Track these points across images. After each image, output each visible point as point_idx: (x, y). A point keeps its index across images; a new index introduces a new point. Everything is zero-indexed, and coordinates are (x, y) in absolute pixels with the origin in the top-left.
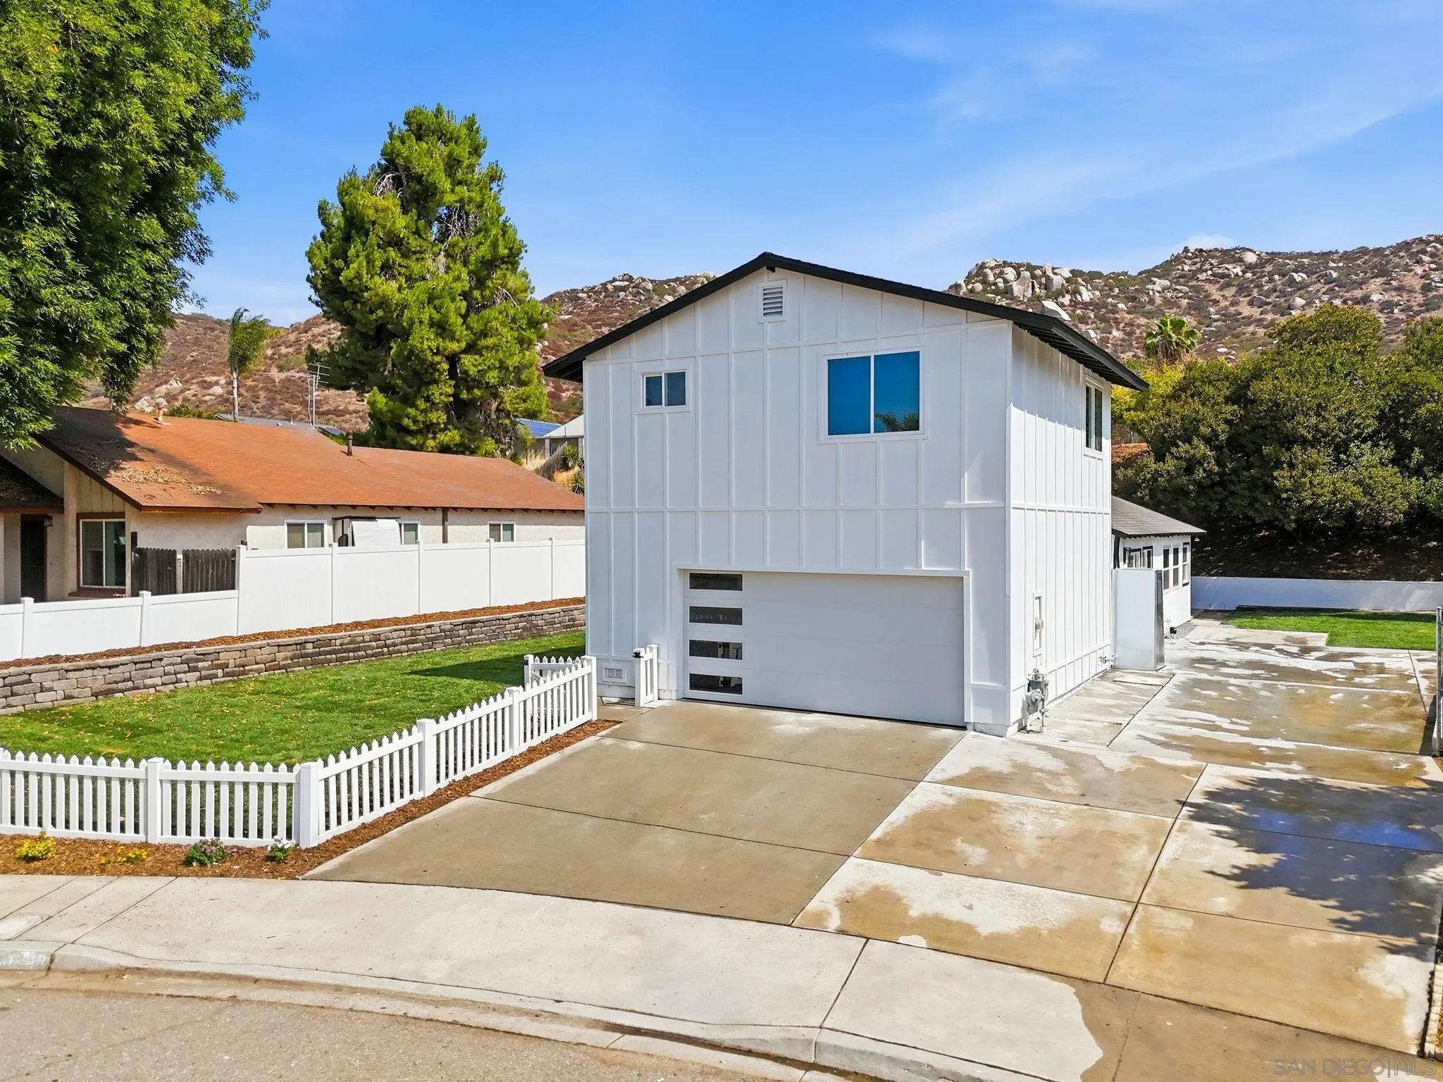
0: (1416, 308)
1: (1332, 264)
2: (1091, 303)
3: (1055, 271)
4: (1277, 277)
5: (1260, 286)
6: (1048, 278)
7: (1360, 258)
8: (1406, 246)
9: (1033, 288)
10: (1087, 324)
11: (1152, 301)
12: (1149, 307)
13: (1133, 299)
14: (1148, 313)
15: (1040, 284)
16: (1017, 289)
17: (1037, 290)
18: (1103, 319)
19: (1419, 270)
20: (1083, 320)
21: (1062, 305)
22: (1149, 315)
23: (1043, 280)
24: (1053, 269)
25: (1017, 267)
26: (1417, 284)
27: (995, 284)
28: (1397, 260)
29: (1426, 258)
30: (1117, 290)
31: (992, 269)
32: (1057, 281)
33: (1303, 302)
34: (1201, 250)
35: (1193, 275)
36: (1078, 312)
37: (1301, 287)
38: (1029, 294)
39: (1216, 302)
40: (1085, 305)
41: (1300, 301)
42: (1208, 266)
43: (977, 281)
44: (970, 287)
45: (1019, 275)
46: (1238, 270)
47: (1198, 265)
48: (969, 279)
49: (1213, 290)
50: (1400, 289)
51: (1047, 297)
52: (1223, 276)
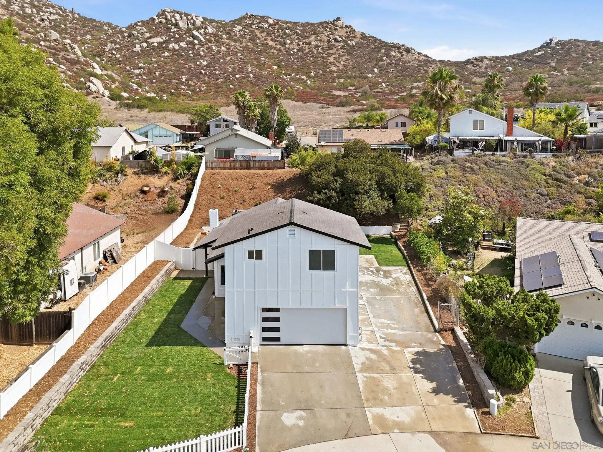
0: (326, 49)
1: (298, 28)
2: (212, 34)
3: (197, 17)
4: (280, 30)
5: (274, 33)
6: (194, 21)
7: (307, 26)
8: (321, 24)
9: (188, 24)
10: (211, 43)
11: (235, 35)
12: (235, 38)
13: (228, 33)
14: (235, 40)
15: (191, 23)
16: (181, 24)
17: (189, 25)
18: (217, 41)
19: (326, 34)
20: (210, 41)
21: (200, 34)
22: (235, 41)
23: (192, 21)
24: (196, 16)
25: (180, 14)
26: (326, 39)
27: (171, 21)
28: (319, 29)
29: (328, 30)
30: (222, 29)
31: (168, 12)
32: (198, 23)
33: (290, 42)
34: (252, 15)
35: (250, 25)
36: (208, 37)
37: (288, 35)
38: (186, 27)
39: (259, 38)
40: (210, 35)
41: (288, 42)
42: (255, 22)
43: (162, 18)
44: (160, 20)
45: (181, 18)
46: (266, 26)
47: (252, 21)
48: (158, 16)
49: (257, 32)
50: (320, 40)
51: (194, 29)
52: (261, 27)
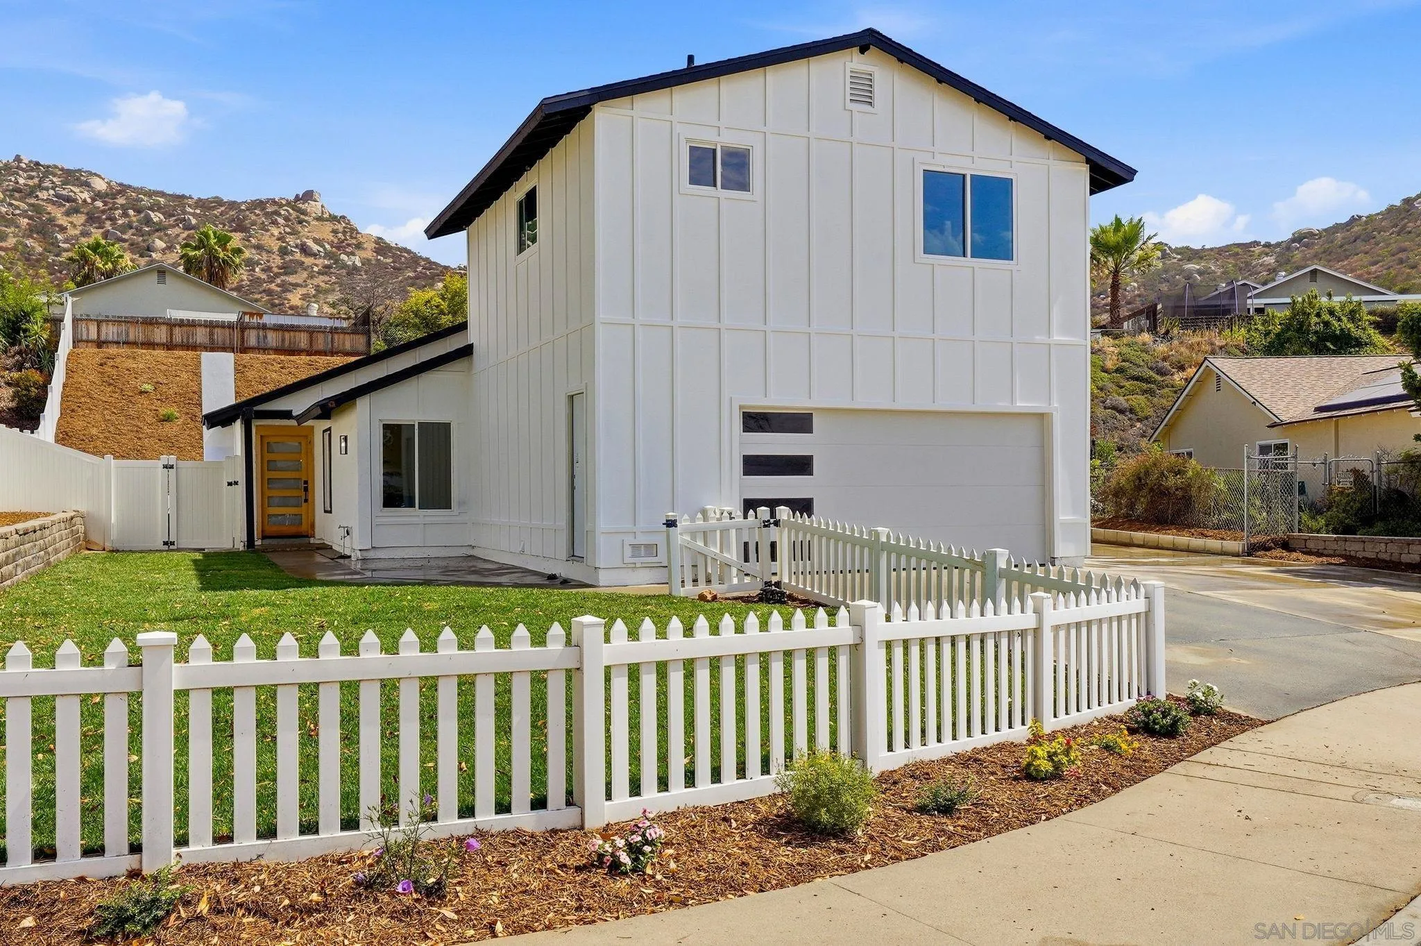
0: (276, 270)
1: (189, 210)
4: (131, 212)
5: (112, 219)
7: (214, 208)
8: (261, 204)
19: (276, 232)
26: (275, 246)
28: (253, 217)
29: (281, 221)
33: (164, 245)
34: (37, 164)
35: (31, 192)
37: (159, 228)
39: (63, 229)
41: (160, 244)
42: (47, 184)
46: (86, 195)
47: (36, 181)
49: (58, 214)
50: (259, 248)
52: (68, 199)
